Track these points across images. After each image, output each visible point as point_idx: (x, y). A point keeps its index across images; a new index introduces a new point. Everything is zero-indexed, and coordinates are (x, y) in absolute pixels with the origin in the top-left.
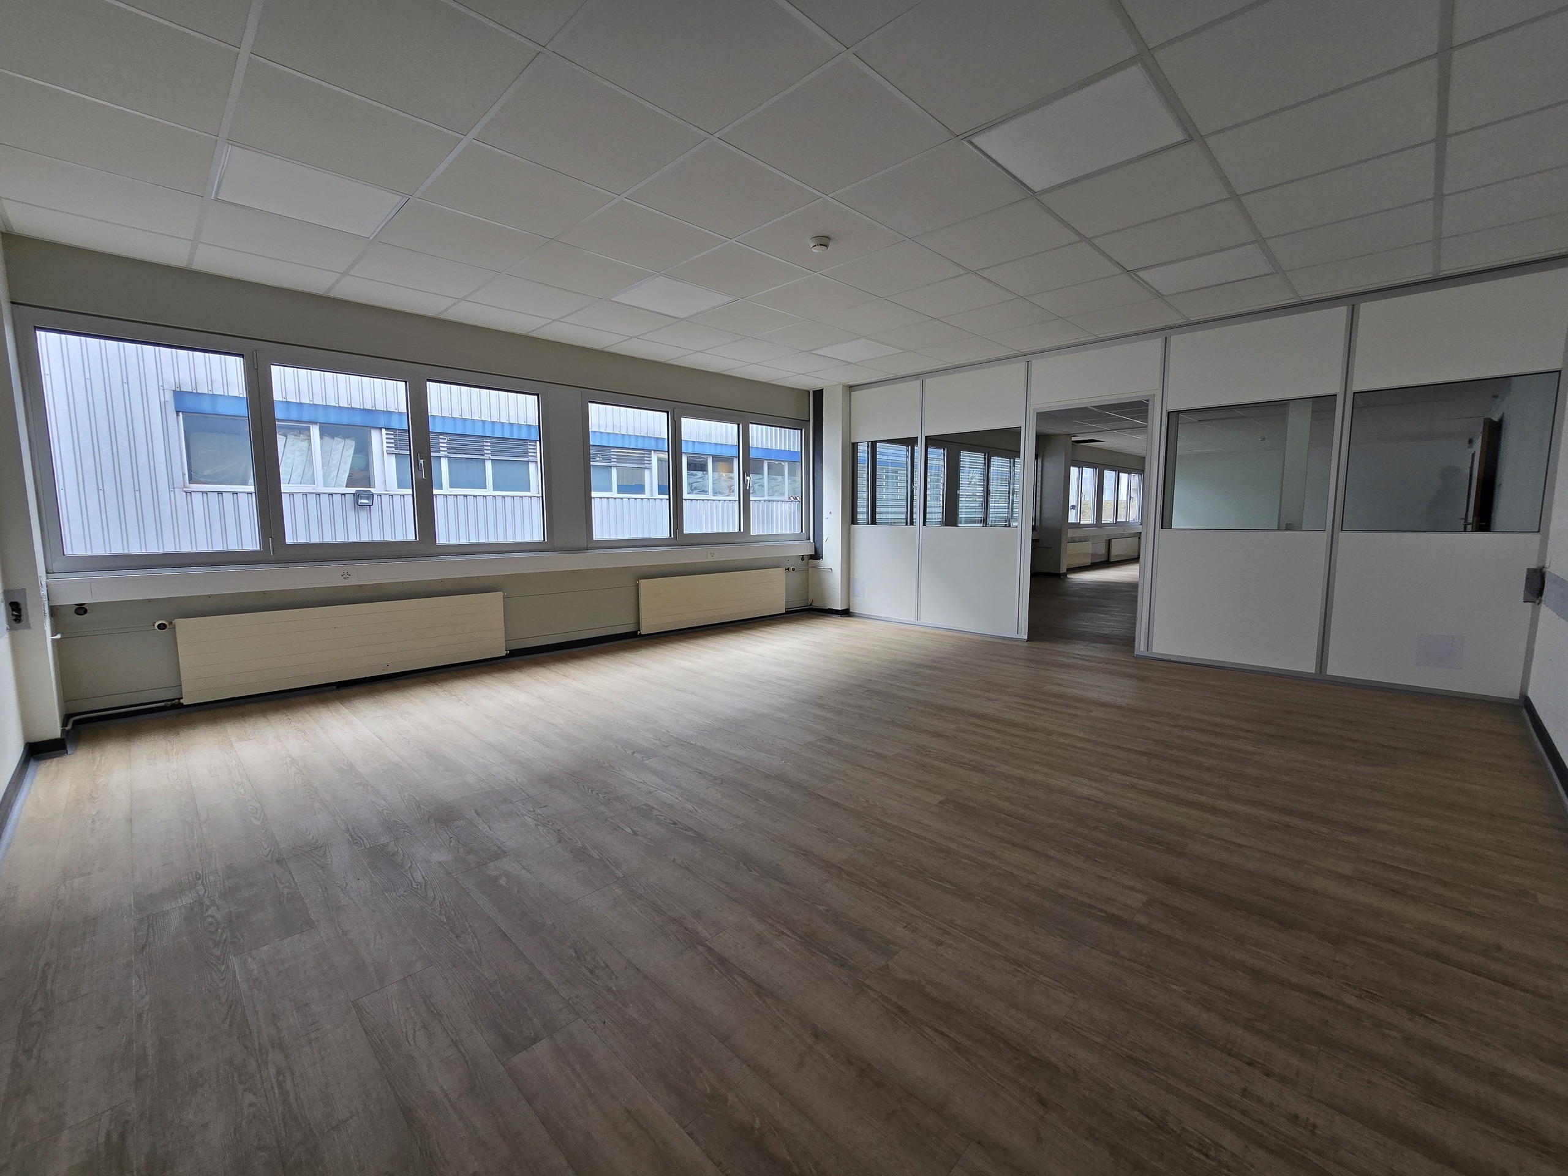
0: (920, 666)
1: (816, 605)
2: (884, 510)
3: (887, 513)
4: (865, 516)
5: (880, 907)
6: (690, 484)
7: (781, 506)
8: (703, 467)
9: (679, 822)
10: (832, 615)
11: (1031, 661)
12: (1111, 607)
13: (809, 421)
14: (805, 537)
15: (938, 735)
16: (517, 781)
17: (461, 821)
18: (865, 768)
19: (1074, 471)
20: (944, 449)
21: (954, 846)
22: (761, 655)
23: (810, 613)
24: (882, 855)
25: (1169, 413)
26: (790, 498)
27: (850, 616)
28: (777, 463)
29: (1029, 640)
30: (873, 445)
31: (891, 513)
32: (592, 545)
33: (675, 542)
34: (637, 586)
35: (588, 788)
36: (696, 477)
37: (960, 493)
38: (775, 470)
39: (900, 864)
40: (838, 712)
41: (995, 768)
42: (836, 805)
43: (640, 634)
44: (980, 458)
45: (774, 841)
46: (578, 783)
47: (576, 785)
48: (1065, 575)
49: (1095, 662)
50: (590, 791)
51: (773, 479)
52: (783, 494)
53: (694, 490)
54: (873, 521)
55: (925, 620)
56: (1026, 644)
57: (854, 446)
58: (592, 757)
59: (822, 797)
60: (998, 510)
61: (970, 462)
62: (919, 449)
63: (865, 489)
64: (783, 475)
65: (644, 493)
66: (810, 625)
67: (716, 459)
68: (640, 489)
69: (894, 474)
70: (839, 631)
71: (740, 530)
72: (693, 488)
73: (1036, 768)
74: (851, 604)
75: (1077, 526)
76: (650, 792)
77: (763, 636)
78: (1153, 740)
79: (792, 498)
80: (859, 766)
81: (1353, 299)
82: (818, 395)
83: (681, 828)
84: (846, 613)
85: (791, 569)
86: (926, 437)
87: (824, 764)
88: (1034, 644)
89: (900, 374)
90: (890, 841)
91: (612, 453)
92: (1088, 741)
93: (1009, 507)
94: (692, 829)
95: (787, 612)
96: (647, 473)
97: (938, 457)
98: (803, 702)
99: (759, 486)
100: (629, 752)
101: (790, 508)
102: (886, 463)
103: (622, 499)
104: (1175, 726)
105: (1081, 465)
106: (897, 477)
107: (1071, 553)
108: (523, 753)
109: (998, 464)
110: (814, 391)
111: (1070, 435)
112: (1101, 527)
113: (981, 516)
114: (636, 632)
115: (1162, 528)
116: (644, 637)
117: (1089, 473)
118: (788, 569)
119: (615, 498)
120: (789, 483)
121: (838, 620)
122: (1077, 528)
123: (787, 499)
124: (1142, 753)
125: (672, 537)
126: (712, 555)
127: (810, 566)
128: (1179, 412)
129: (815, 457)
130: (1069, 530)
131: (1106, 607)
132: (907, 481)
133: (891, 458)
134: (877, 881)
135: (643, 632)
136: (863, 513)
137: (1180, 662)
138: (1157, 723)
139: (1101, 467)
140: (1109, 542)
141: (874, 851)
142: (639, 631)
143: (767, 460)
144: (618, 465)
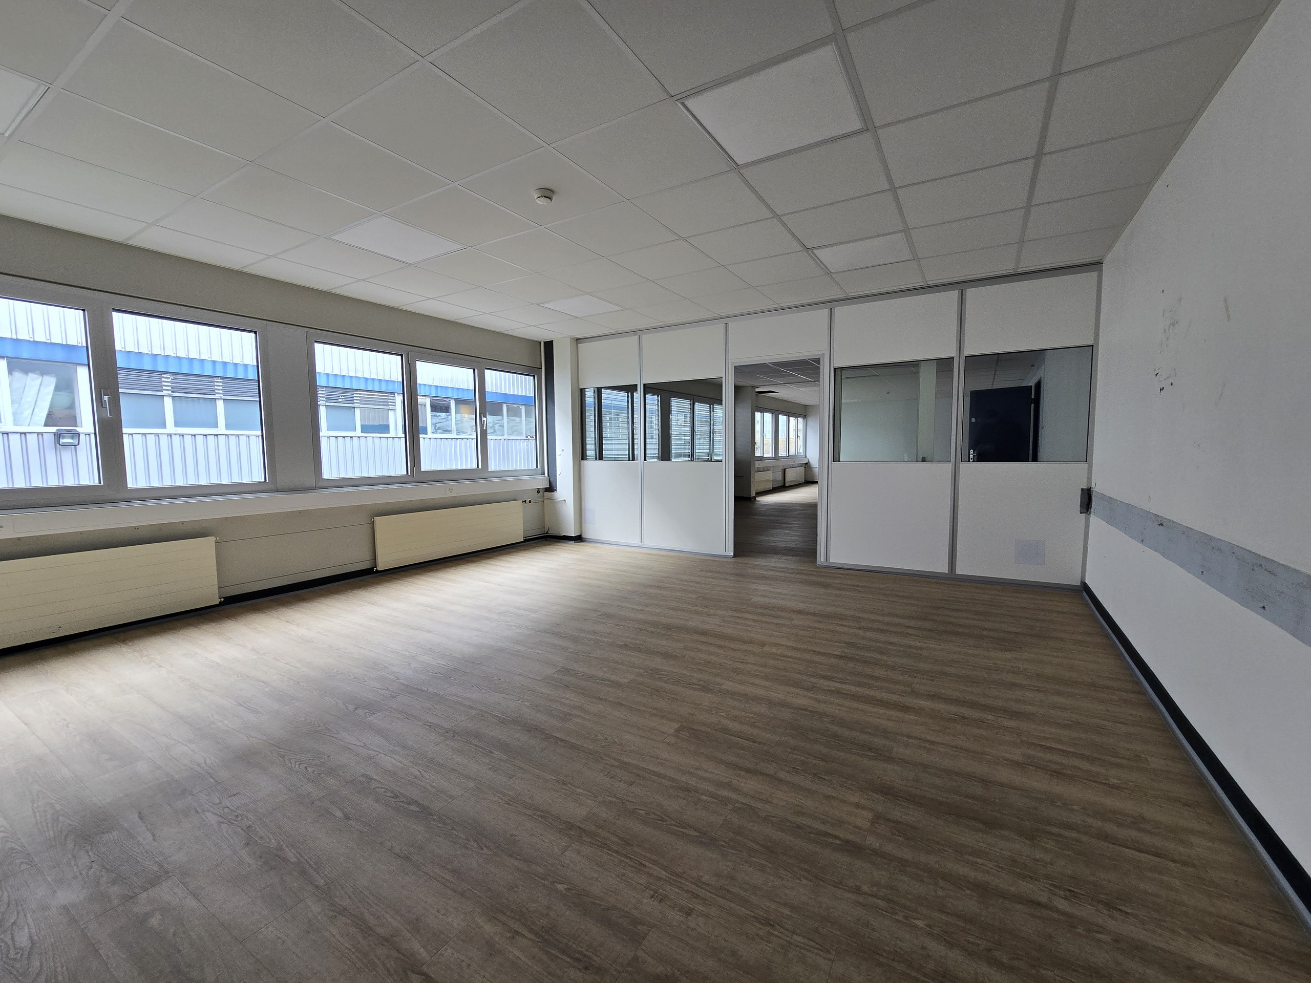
0: (645, 586)
1: (551, 532)
2: (610, 447)
3: (612, 450)
4: (593, 453)
5: (624, 875)
6: (434, 425)
7: (520, 444)
8: (447, 409)
9: (401, 794)
10: (568, 542)
11: (737, 575)
12: (792, 524)
13: (541, 368)
14: (540, 472)
15: (666, 655)
16: (205, 763)
17: (115, 833)
18: (601, 699)
19: (758, 415)
20: (658, 396)
21: (693, 782)
22: (499, 585)
23: (546, 540)
24: (623, 803)
25: (835, 369)
26: (527, 437)
27: (582, 541)
28: (516, 406)
29: (735, 556)
30: (599, 391)
31: (615, 450)
32: (319, 485)
33: (413, 479)
34: (373, 523)
35: (296, 762)
36: (439, 418)
37: (672, 433)
38: (514, 413)
39: (641, 812)
40: (575, 640)
41: (721, 685)
42: (573, 747)
43: (376, 570)
44: (686, 403)
45: (508, 804)
46: (283, 757)
47: (281, 759)
48: (755, 498)
49: (788, 573)
50: (297, 766)
51: (512, 420)
52: (521, 434)
53: (438, 429)
54: (600, 457)
55: (648, 543)
56: (733, 560)
57: (582, 392)
58: (306, 720)
59: (560, 739)
60: (702, 448)
61: (679, 406)
62: (638, 396)
63: (593, 429)
64: (520, 417)
65: (389, 433)
66: (547, 552)
67: (458, 402)
68: (385, 428)
69: (616, 416)
70: (575, 556)
71: (478, 467)
72: (437, 428)
73: (757, 681)
74: (583, 532)
75: (761, 458)
76: (370, 758)
77: (501, 564)
78: (846, 643)
79: (529, 437)
80: (596, 698)
81: (962, 285)
82: (549, 345)
83: (402, 802)
84: (579, 539)
85: (527, 501)
86: (644, 384)
87: (563, 700)
88: (739, 560)
89: (621, 330)
90: (631, 784)
91: (355, 395)
92: (795, 649)
93: (710, 444)
94: (416, 802)
95: (525, 541)
96: (391, 414)
97: (653, 401)
98: (540, 631)
99: (500, 426)
100: (351, 708)
101: (527, 445)
102: (609, 407)
103: (366, 437)
104: (859, 628)
105: (763, 410)
106: (618, 418)
107: (760, 480)
108: (221, 724)
109: (701, 409)
110: (544, 342)
111: (754, 387)
112: (778, 460)
113: (689, 451)
114: (372, 569)
115: (833, 461)
116: (382, 573)
117: (768, 417)
118: (525, 501)
119: (359, 437)
120: (526, 423)
121: (572, 546)
122: (761, 460)
123: (525, 438)
124: (840, 657)
125: (409, 474)
126: (451, 490)
127: (545, 498)
128: (842, 368)
129: (548, 400)
130: (756, 462)
131: (788, 524)
132: (628, 422)
133: (613, 402)
134: (621, 838)
135: (380, 567)
136: (591, 450)
137: (854, 570)
138: (845, 626)
139: (777, 412)
140: (784, 470)
141: (614, 799)
142: (376, 567)
143: (505, 403)
144: (361, 406)
